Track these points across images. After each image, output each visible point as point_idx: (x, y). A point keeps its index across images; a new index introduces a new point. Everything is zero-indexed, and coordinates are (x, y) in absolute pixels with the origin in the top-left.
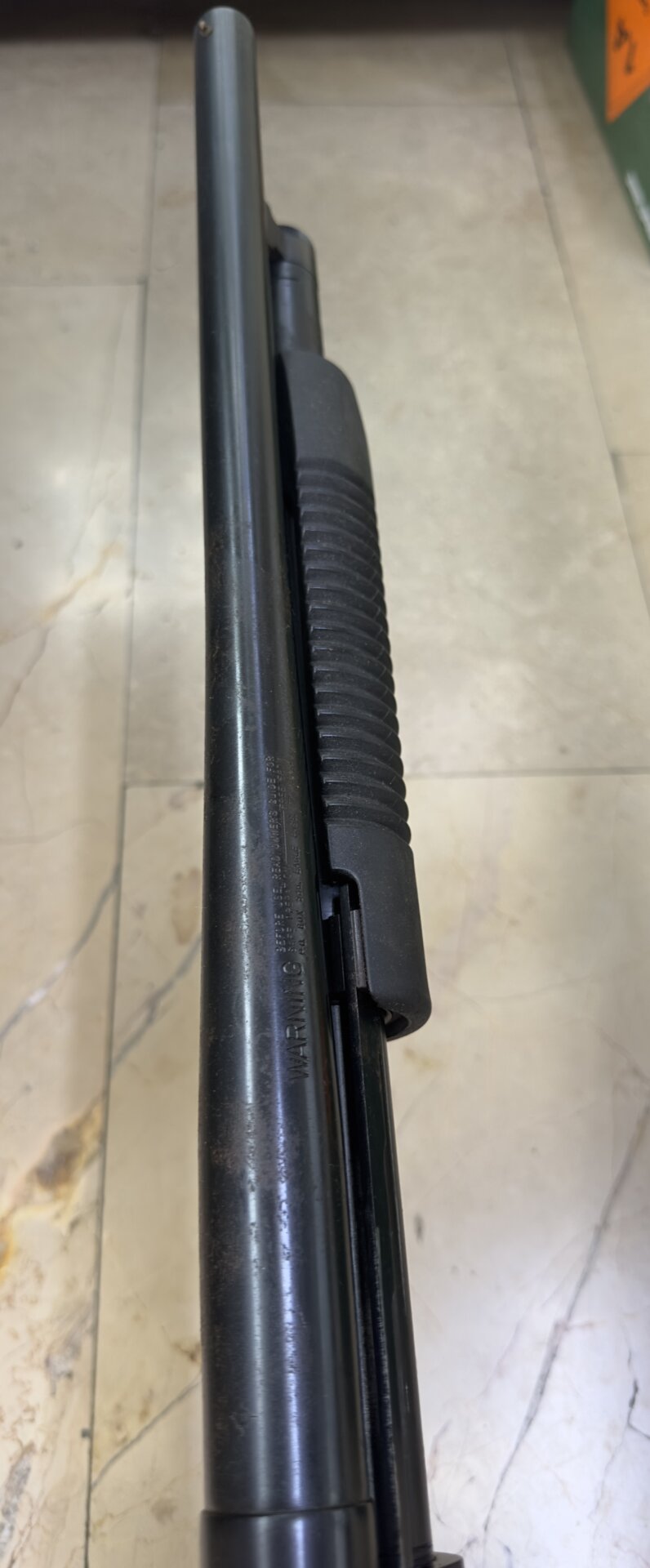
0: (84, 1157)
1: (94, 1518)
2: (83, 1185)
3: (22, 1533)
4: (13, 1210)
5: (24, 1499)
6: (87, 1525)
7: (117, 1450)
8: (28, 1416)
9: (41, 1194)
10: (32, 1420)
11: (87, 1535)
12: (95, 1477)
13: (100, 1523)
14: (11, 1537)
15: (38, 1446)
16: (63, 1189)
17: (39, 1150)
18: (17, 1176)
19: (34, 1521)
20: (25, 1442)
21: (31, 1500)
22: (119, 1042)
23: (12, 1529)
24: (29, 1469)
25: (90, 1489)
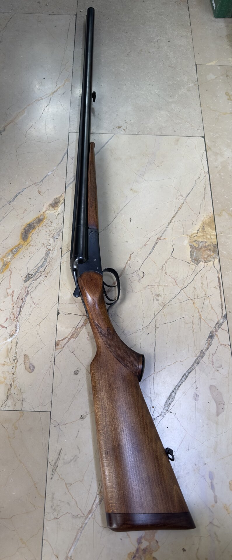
0: (60, 203)
1: (62, 261)
2: (60, 208)
3: (48, 262)
4: (46, 211)
5: (49, 257)
6: (61, 262)
7: (67, 251)
8: (49, 245)
9: (51, 208)
10: (50, 245)
11: (61, 264)
12: (62, 255)
13: (63, 262)
14: (46, 263)
15: (51, 250)
16: (56, 208)
17: (51, 201)
18: (46, 206)
19: (50, 261)
20: (49, 249)
21: (50, 258)
22: (68, 183)
23: (46, 262)
24: (49, 253)
25: (61, 257)
